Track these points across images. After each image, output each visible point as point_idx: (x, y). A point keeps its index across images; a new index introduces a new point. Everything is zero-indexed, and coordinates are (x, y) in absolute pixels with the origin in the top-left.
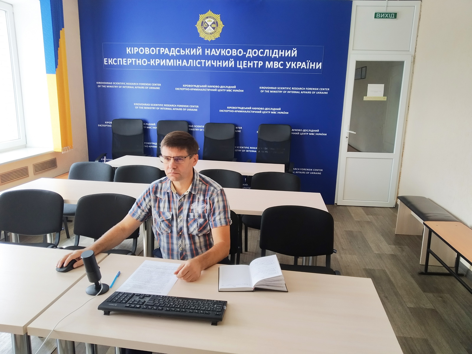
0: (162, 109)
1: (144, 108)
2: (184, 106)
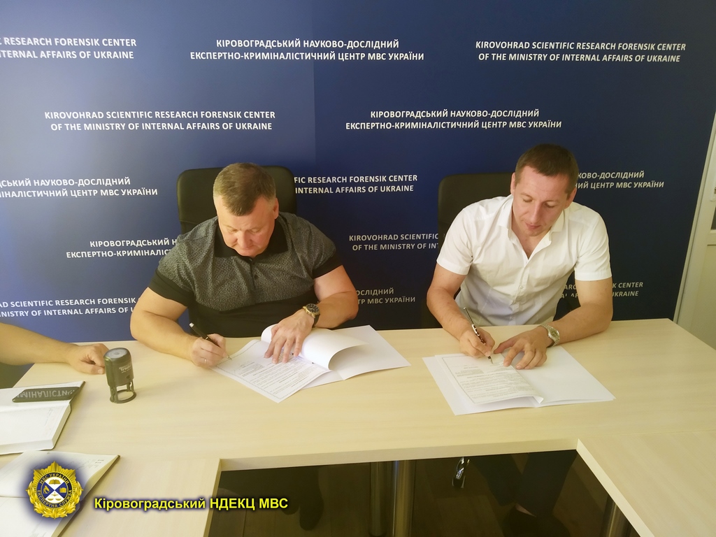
0: (147, 126)
1: (82, 127)
2: (225, 115)
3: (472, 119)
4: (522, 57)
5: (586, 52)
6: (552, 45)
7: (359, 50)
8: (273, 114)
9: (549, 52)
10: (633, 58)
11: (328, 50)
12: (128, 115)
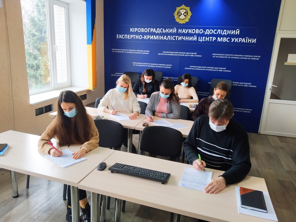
0: (149, 66)
1: (138, 65)
2: (163, 65)
3: (211, 69)
4: (222, 57)
5: (237, 57)
6: (229, 55)
7: (189, 54)
8: (171, 65)
9: (228, 56)
10: (248, 58)
11: (183, 54)
12: (146, 64)
